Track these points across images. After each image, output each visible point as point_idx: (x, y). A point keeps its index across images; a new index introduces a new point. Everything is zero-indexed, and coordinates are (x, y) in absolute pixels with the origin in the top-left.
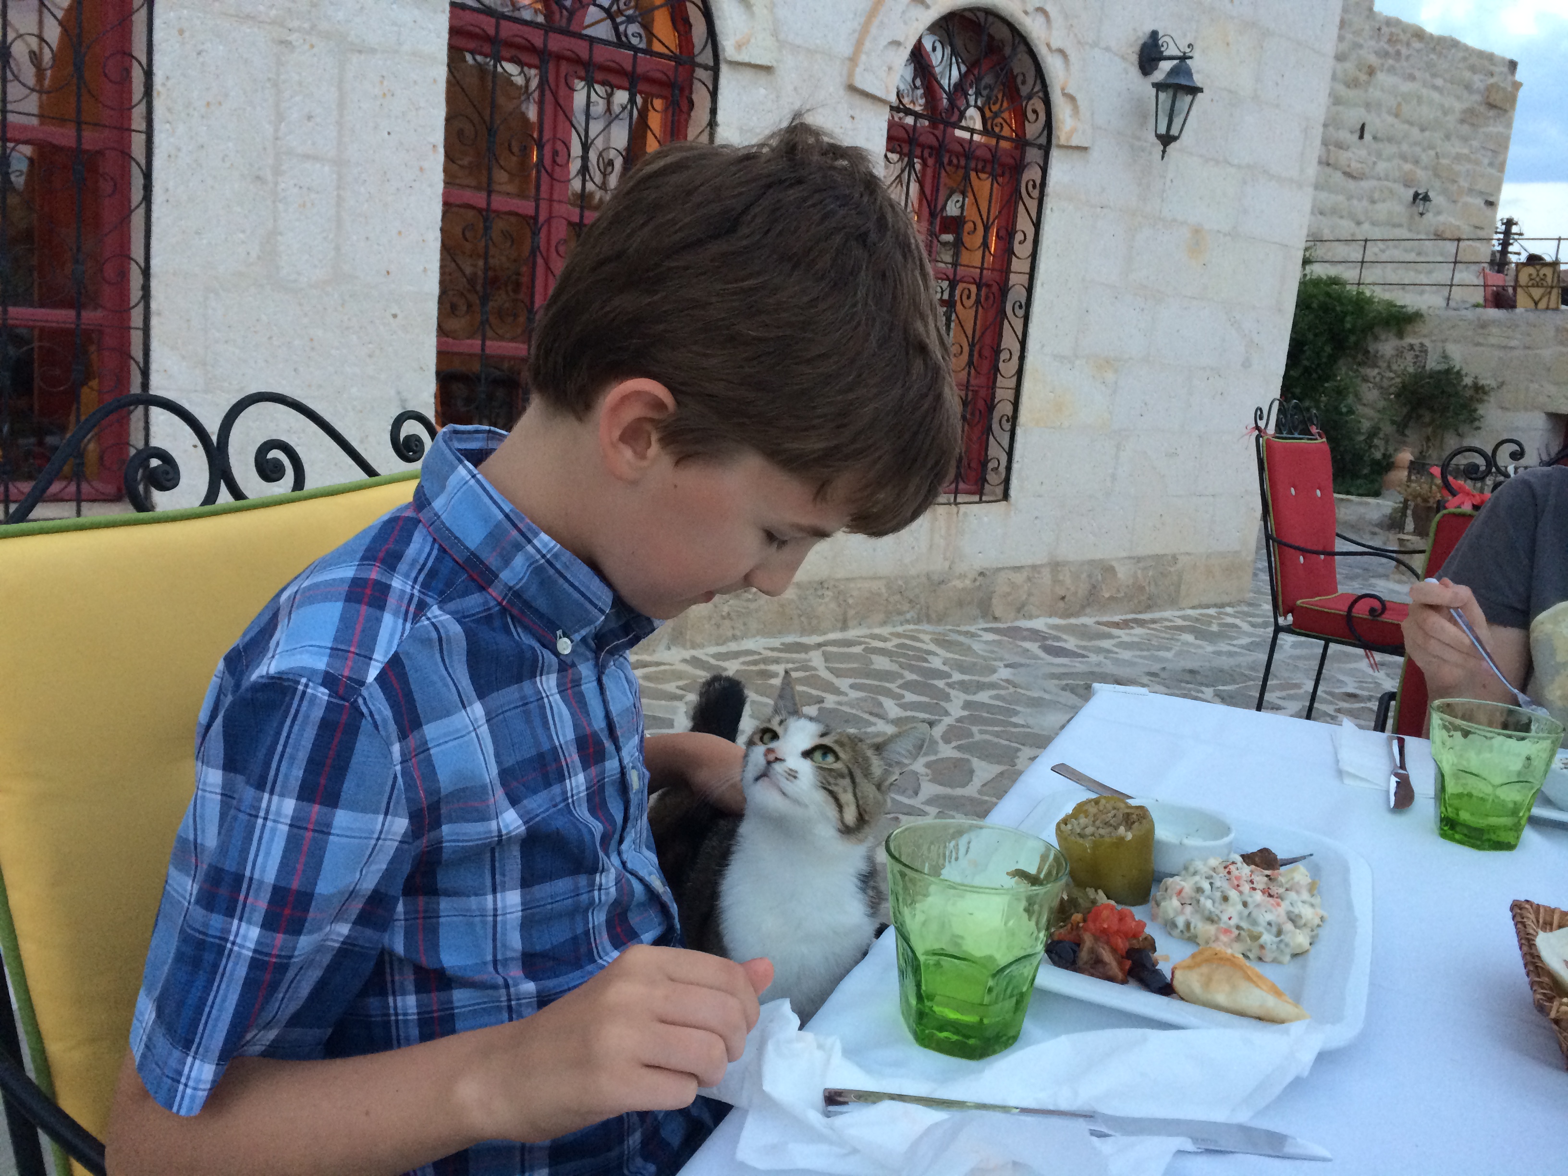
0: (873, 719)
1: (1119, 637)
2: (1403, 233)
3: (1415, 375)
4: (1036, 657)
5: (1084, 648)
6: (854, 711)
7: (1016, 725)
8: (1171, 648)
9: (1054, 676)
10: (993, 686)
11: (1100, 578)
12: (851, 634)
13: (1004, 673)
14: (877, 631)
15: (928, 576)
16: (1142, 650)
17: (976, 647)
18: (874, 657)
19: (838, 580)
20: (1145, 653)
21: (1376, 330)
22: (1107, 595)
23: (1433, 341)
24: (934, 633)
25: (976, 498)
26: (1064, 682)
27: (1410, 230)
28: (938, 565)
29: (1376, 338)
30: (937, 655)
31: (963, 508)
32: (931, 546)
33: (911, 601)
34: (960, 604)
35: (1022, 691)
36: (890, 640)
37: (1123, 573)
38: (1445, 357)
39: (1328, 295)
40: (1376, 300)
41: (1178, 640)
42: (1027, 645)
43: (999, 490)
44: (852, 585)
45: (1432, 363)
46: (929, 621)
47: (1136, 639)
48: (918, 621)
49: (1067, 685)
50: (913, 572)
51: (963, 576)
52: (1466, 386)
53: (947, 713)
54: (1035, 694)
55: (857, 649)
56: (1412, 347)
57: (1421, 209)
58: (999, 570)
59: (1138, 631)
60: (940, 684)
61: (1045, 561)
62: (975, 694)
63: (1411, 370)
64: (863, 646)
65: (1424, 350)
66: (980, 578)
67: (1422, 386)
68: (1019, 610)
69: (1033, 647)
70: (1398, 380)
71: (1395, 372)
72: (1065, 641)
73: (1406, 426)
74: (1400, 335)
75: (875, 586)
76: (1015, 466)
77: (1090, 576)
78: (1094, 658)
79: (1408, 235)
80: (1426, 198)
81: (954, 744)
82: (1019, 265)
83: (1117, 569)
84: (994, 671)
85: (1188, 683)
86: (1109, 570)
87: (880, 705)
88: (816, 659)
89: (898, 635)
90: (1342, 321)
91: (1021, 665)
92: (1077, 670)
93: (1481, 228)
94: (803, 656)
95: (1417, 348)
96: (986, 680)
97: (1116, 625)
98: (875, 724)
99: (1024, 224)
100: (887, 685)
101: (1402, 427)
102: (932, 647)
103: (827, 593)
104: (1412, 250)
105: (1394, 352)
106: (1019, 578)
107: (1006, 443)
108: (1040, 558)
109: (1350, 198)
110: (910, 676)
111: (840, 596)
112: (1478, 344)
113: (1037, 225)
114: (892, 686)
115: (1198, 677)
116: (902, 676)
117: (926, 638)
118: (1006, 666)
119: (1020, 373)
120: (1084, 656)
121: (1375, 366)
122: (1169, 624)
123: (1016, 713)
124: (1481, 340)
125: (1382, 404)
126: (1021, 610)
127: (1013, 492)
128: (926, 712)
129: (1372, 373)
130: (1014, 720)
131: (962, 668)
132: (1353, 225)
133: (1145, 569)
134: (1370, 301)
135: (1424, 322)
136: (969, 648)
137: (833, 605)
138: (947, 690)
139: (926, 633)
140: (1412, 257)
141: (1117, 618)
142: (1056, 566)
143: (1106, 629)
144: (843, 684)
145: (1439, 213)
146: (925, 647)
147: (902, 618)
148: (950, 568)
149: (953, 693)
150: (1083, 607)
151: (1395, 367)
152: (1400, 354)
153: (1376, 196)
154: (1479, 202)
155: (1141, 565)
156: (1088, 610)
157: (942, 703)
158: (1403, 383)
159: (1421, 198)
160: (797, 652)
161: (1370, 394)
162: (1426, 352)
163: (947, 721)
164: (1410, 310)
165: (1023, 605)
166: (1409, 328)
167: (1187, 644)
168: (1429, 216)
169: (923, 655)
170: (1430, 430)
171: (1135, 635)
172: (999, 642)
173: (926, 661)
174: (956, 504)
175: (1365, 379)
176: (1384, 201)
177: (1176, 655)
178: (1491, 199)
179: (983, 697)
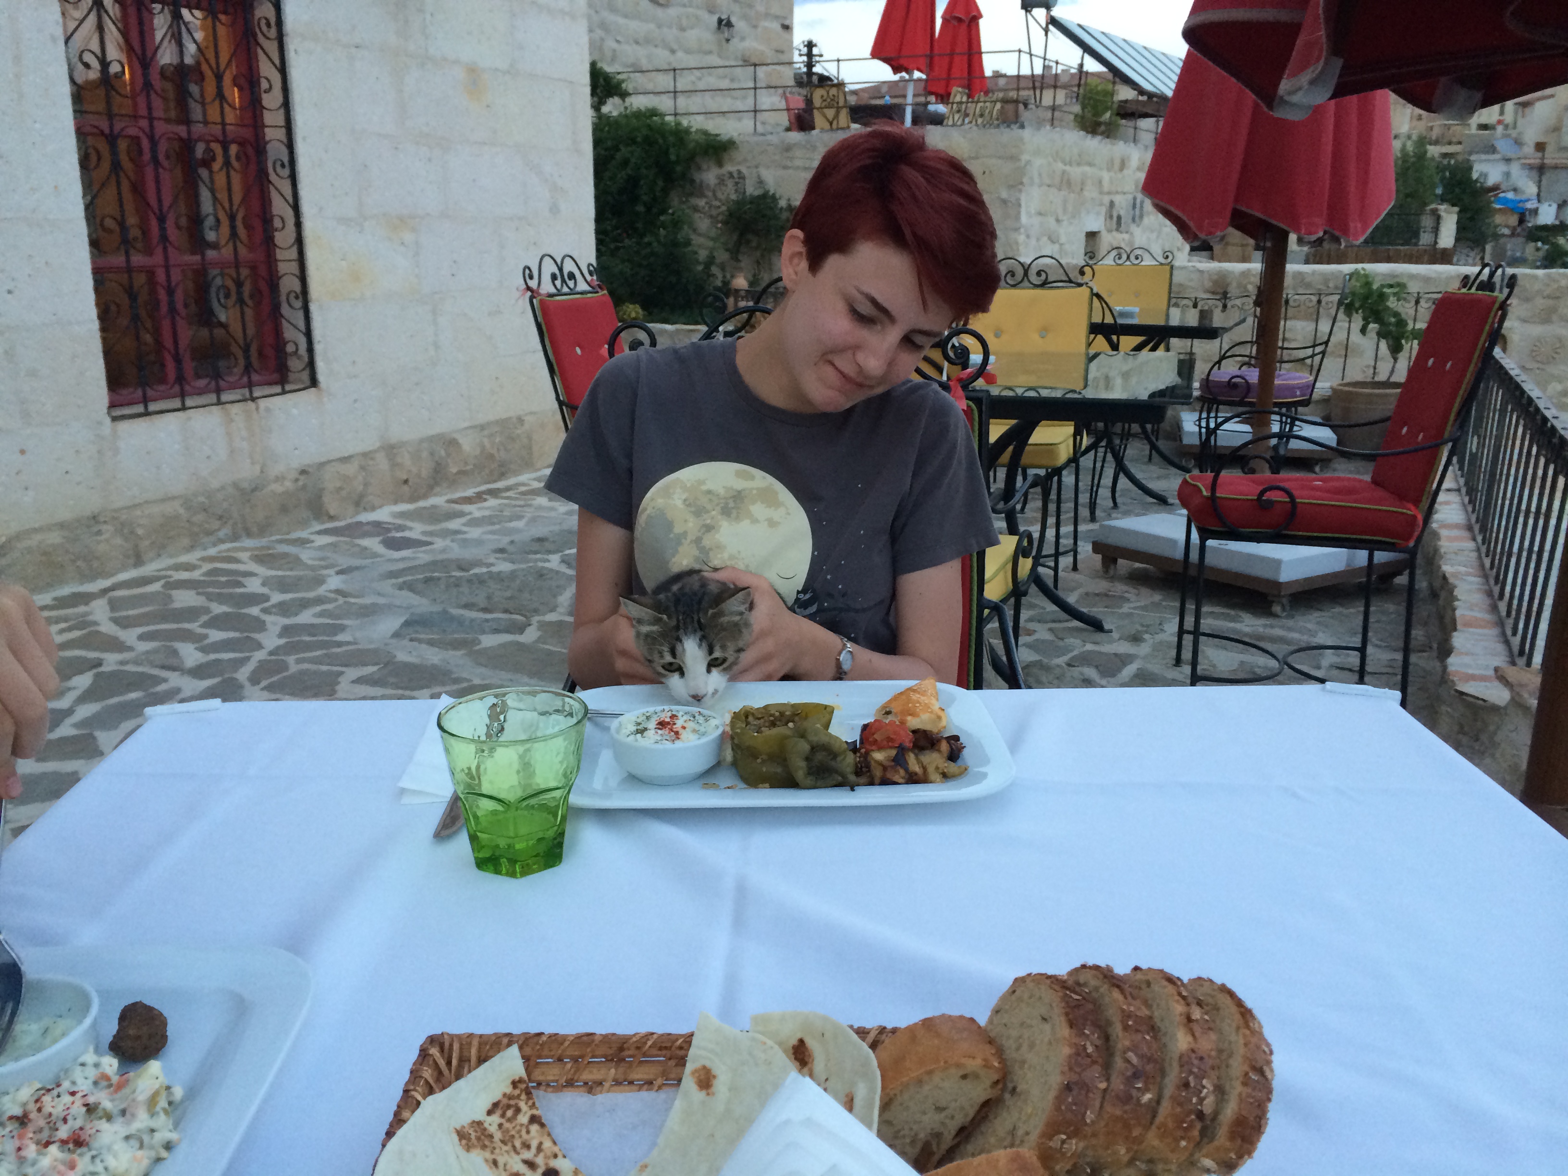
0: (164, 674)
1: (470, 513)
2: (715, 60)
3: (737, 202)
4: (375, 555)
5: (431, 534)
6: (140, 669)
7: (339, 644)
8: (523, 517)
9: (392, 575)
10: (319, 601)
11: (443, 453)
12: (149, 569)
13: (334, 582)
14: (184, 559)
15: (235, 485)
16: (493, 524)
17: (306, 555)
18: (175, 593)
19: (115, 511)
20: (497, 527)
21: (698, 159)
22: (454, 470)
23: (748, 167)
24: (256, 549)
25: (278, 389)
26: (401, 580)
27: (720, 56)
28: (246, 471)
29: (699, 168)
30: (255, 575)
31: (263, 403)
32: (232, 452)
33: (220, 518)
34: (284, 509)
35: (352, 600)
36: (200, 567)
37: (468, 444)
38: (761, 182)
39: (649, 127)
40: (693, 130)
41: (530, 506)
42: (366, 542)
43: (305, 376)
44: (139, 513)
45: (751, 190)
46: (249, 534)
47: (487, 513)
48: (235, 538)
49: (404, 582)
50: (215, 484)
51: (279, 479)
52: (782, 208)
53: (259, 646)
54: (367, 601)
55: (156, 587)
56: (731, 175)
57: (726, 35)
58: (322, 465)
59: (492, 502)
60: (255, 611)
61: (378, 445)
62: (296, 615)
63: (734, 197)
64: (162, 582)
65: (742, 177)
66: (302, 478)
67: (745, 213)
68: (357, 504)
69: (373, 543)
70: (724, 208)
71: (720, 200)
72: (411, 529)
73: (738, 252)
74: (720, 164)
75: (169, 508)
76: (318, 348)
77: (432, 454)
78: (440, 543)
79: (718, 62)
80: (729, 24)
81: (264, 683)
82: (273, 118)
83: (460, 441)
84: (320, 581)
85: (536, 553)
86: (451, 443)
87: (175, 653)
88: (99, 611)
89: (212, 559)
90: (667, 153)
91: (357, 568)
92: (421, 562)
93: (782, 52)
94: (82, 609)
95: (735, 175)
96: (311, 595)
97: (468, 500)
98: (165, 680)
99: (267, 70)
100: (186, 626)
101: (735, 253)
102: (253, 567)
103: (104, 527)
104: (725, 77)
105: (716, 181)
106: (351, 469)
107: (301, 325)
108: (370, 442)
109: (659, 26)
110: (218, 609)
111: (125, 528)
112: (785, 168)
113: (283, 70)
114: (194, 627)
115: (547, 544)
116: (207, 610)
117: (244, 556)
118: (339, 573)
119: (299, 241)
120: (430, 543)
121: (702, 195)
122: (523, 489)
123: (342, 628)
124: (789, 164)
125: (713, 233)
126: (360, 503)
127: (321, 377)
128: (234, 651)
129: (701, 203)
130: (340, 638)
131: (283, 585)
132: (667, 53)
133: (491, 436)
134: (687, 131)
135: (737, 148)
136: (297, 560)
137: (119, 541)
138: (264, 617)
139: (245, 549)
140: (725, 84)
141: (470, 492)
142: (391, 450)
143: (457, 507)
144: (129, 636)
145: (743, 39)
146: (241, 567)
147: (212, 538)
148: (262, 472)
149: (268, 618)
150: (431, 488)
151: (719, 195)
152: (721, 181)
153: (684, 22)
154: (776, 26)
155: (486, 432)
156: (437, 489)
157: (256, 636)
158: (728, 210)
159: (725, 24)
160: (74, 606)
161: (703, 224)
162: (744, 178)
163: (260, 655)
164: (724, 137)
165: (362, 496)
166: (726, 156)
167: (540, 508)
168: (735, 41)
169: (236, 579)
170: (758, 254)
171: (487, 508)
172: (333, 545)
173: (240, 584)
174: (253, 399)
175: (696, 209)
176: (692, 28)
177: (527, 524)
178: (787, 23)
179: (306, 617)
